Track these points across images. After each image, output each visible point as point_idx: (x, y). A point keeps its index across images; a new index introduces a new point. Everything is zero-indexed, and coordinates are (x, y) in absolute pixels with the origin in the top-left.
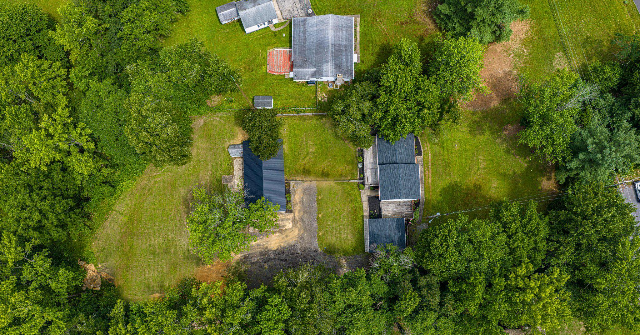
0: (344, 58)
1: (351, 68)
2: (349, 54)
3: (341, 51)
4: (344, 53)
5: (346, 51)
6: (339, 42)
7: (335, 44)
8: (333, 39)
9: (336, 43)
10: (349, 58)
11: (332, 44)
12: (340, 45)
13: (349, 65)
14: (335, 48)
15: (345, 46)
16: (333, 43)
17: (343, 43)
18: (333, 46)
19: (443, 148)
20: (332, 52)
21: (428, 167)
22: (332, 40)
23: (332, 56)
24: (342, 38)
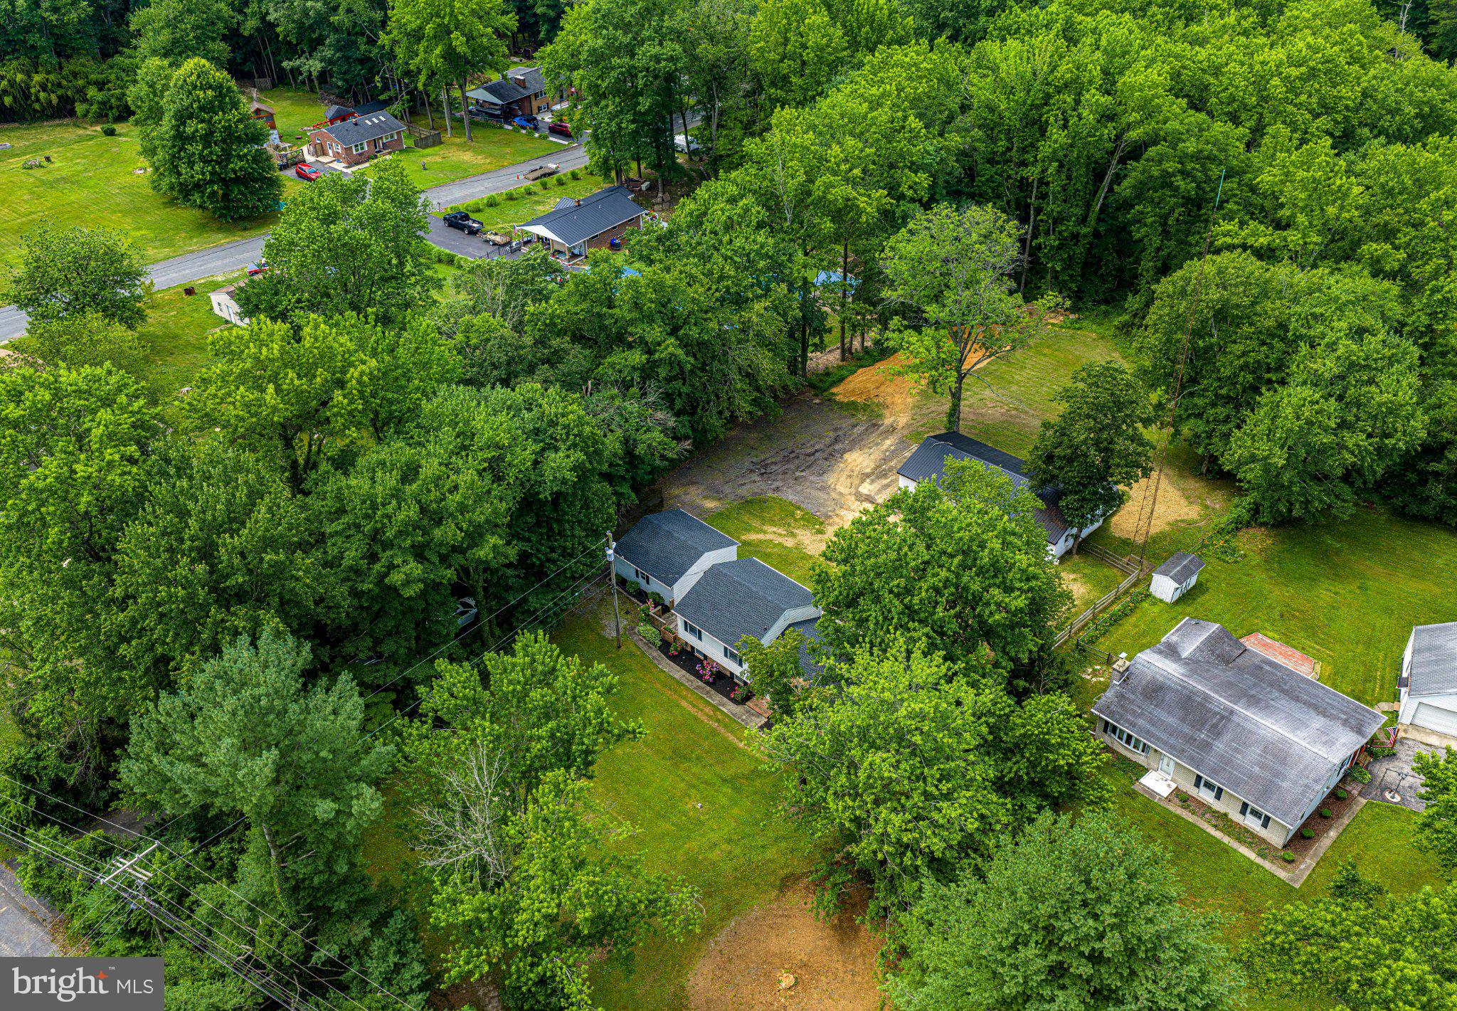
0: (1171, 720)
1: (1127, 721)
2: (1172, 741)
3: (1200, 724)
4: (1186, 729)
5: (1191, 740)
6: (1227, 737)
7: (1229, 720)
8: (1249, 726)
9: (1231, 726)
10: (1164, 736)
11: (1232, 712)
12: (1217, 732)
13: (1141, 722)
14: (1216, 714)
15: (1206, 746)
16: (1235, 718)
17: (1220, 746)
18: (1226, 714)
19: (725, 780)
20: (1207, 698)
21: (718, 721)
22: (1246, 719)
23: (1196, 693)
24: (1237, 750)
